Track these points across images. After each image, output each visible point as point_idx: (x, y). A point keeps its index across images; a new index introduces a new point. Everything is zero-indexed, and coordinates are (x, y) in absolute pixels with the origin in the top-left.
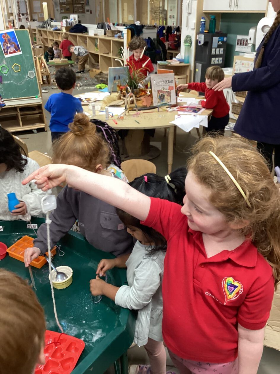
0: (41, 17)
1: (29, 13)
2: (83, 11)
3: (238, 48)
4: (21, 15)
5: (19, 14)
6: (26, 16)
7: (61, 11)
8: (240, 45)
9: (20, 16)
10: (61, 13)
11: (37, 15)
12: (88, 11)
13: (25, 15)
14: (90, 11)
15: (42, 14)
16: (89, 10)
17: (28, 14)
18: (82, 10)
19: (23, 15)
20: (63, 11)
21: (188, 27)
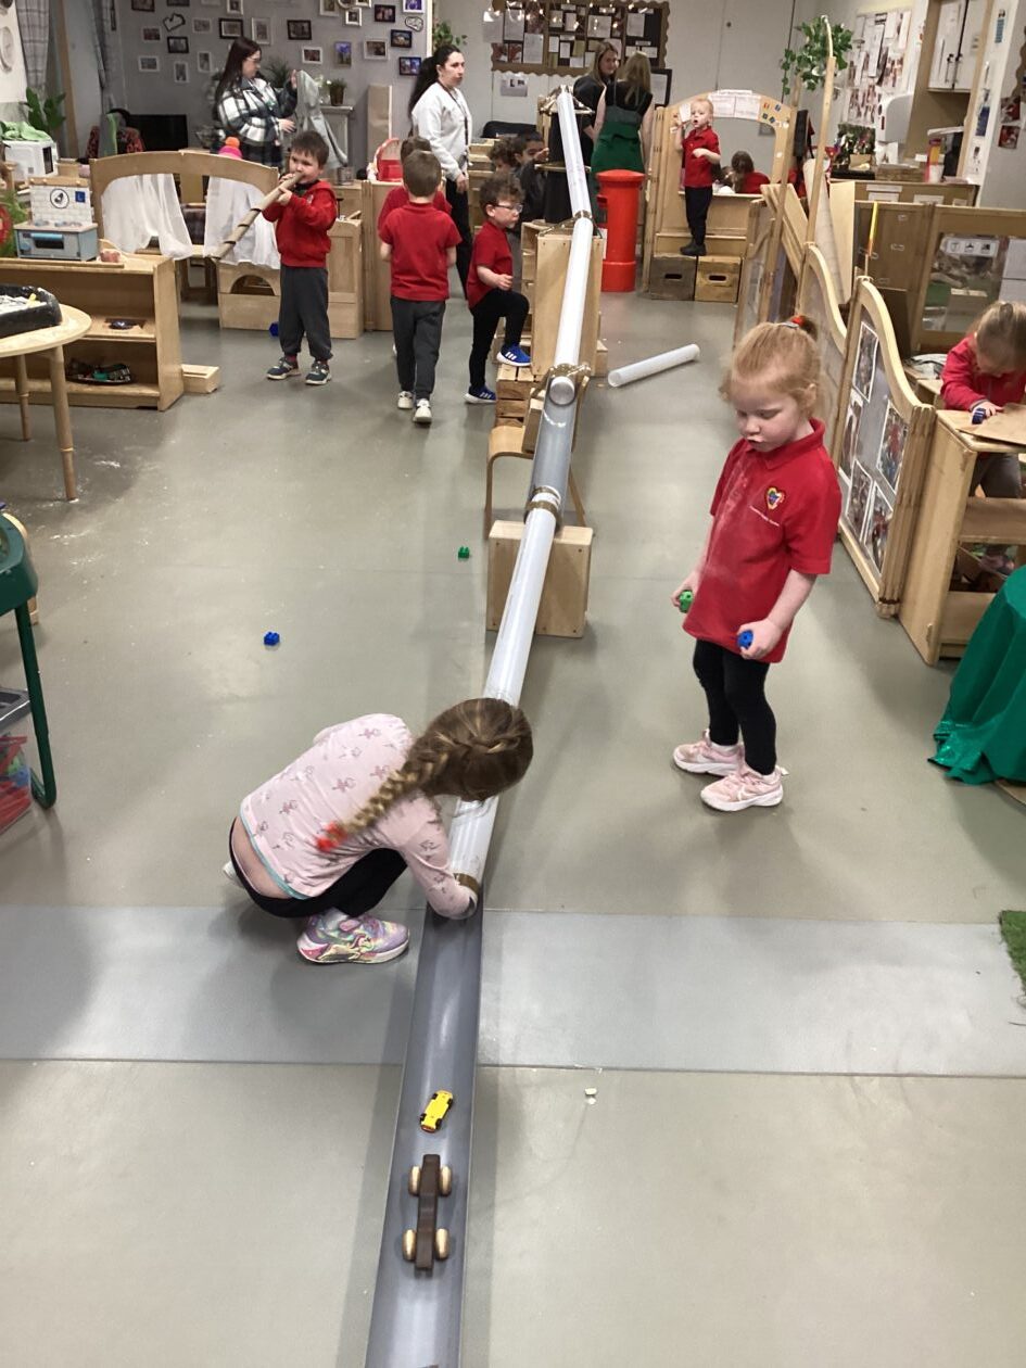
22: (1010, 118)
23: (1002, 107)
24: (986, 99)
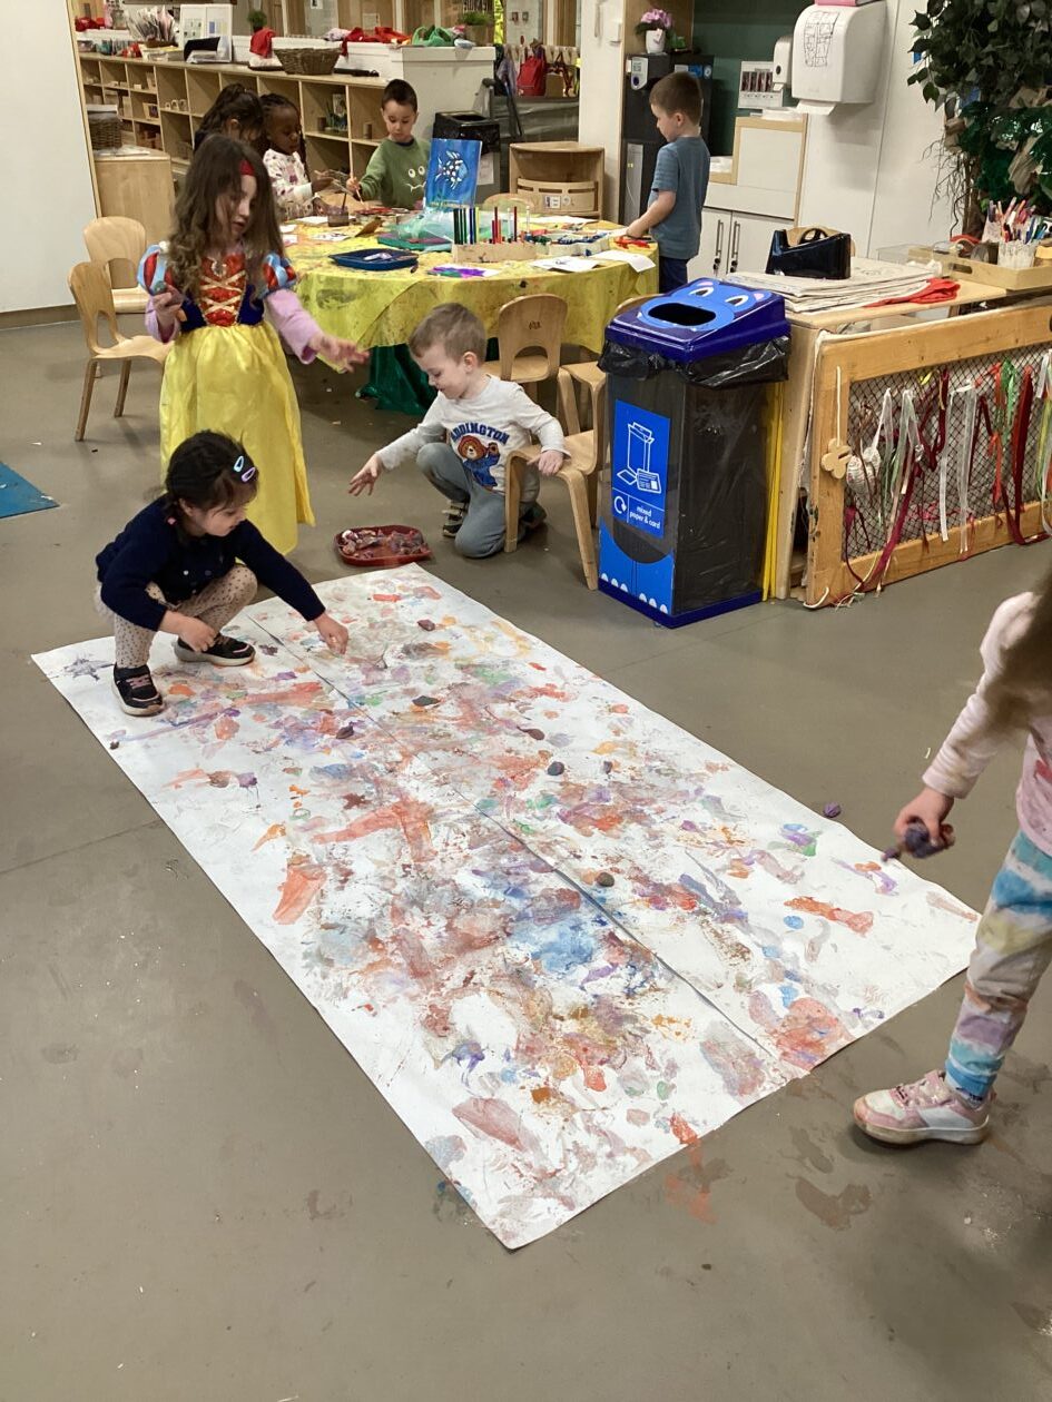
3: (745, 100)
8: (751, 89)
21: (600, 39)
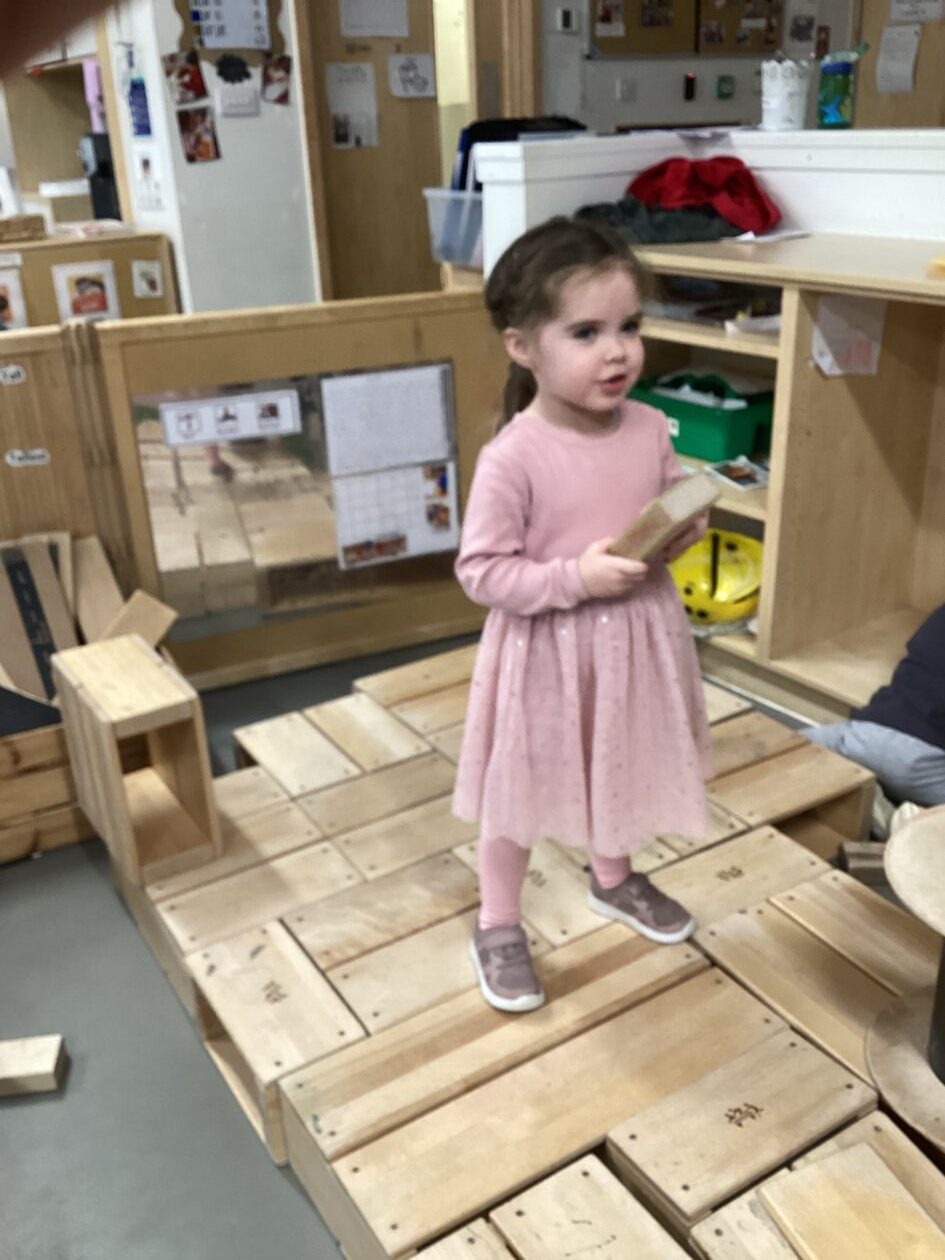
0: (412, 92)
1: (293, 50)
2: (770, 28)
4: (209, 71)
5: (193, 58)
6: (267, 80)
7: (603, 30)
9: (198, 88)
10: (601, 50)
11: (368, 68)
12: (801, 31)
13: (256, 73)
14: (814, 33)
15: (421, 60)
16: (810, 22)
17: (285, 64)
18: (761, 23)
19: (232, 68)
20: (616, 29)
22: (191, 95)
23: (168, 73)
24: (131, 64)
